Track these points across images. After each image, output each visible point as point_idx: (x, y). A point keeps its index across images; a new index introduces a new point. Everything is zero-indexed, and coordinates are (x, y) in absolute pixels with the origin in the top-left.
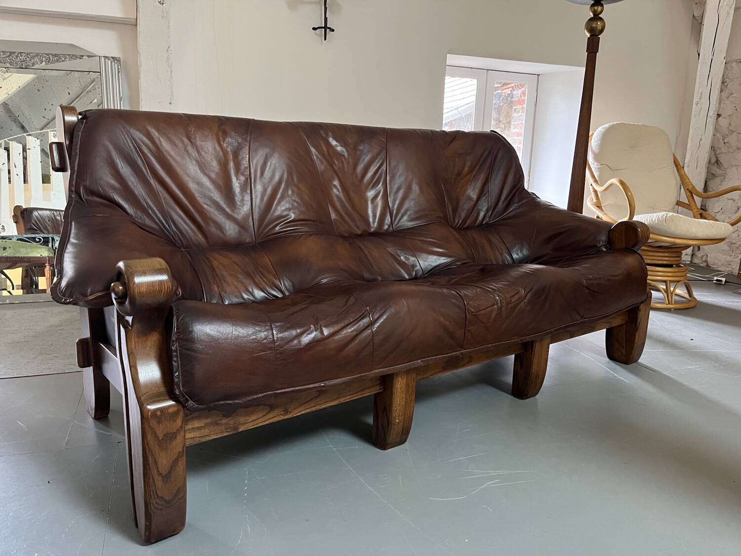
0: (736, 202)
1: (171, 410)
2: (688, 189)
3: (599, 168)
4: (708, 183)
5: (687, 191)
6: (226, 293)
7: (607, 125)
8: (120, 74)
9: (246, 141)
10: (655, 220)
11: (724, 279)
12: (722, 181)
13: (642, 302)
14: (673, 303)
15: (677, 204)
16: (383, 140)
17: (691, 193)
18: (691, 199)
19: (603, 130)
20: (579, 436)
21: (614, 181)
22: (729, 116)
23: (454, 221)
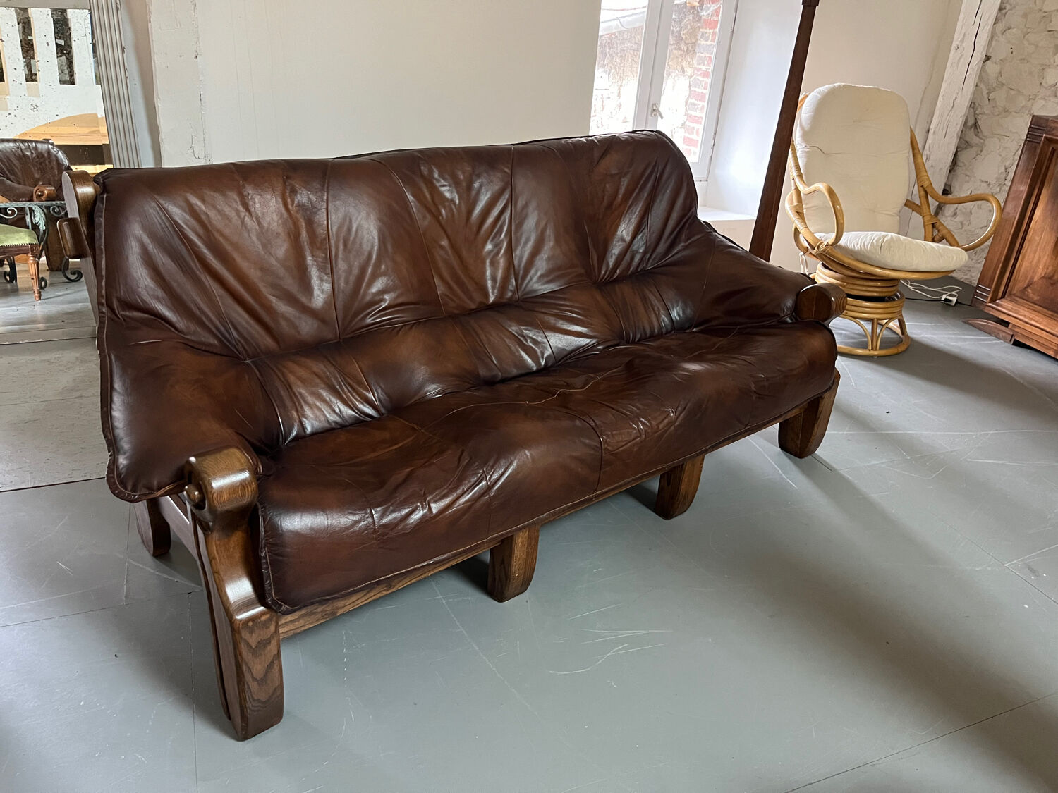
0: (991, 186)
1: (263, 618)
2: (922, 186)
3: (807, 152)
4: (958, 153)
5: (921, 188)
6: (306, 418)
7: (824, 88)
8: (119, 12)
9: (323, 200)
10: (868, 246)
11: (954, 299)
12: (978, 155)
13: (825, 391)
14: (878, 348)
15: (906, 205)
16: (507, 170)
17: (926, 193)
18: (924, 200)
19: (819, 96)
20: (726, 576)
21: (821, 186)
22: (1001, 60)
23: (600, 272)
